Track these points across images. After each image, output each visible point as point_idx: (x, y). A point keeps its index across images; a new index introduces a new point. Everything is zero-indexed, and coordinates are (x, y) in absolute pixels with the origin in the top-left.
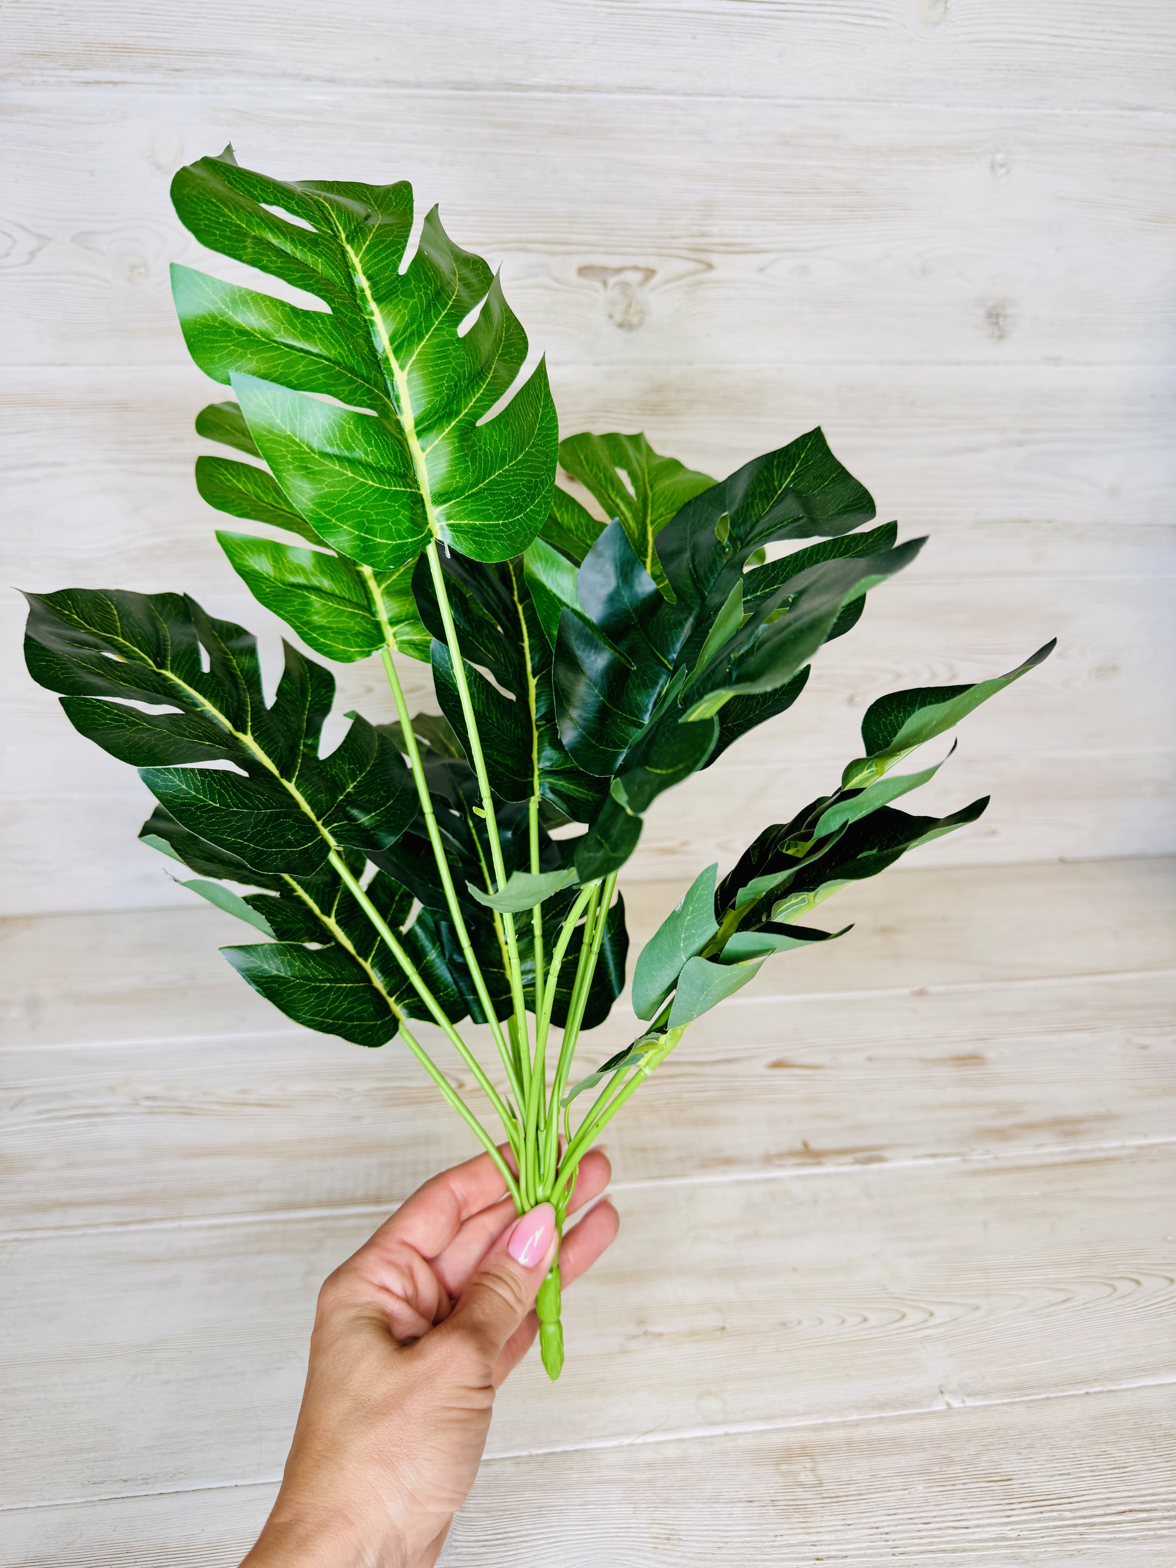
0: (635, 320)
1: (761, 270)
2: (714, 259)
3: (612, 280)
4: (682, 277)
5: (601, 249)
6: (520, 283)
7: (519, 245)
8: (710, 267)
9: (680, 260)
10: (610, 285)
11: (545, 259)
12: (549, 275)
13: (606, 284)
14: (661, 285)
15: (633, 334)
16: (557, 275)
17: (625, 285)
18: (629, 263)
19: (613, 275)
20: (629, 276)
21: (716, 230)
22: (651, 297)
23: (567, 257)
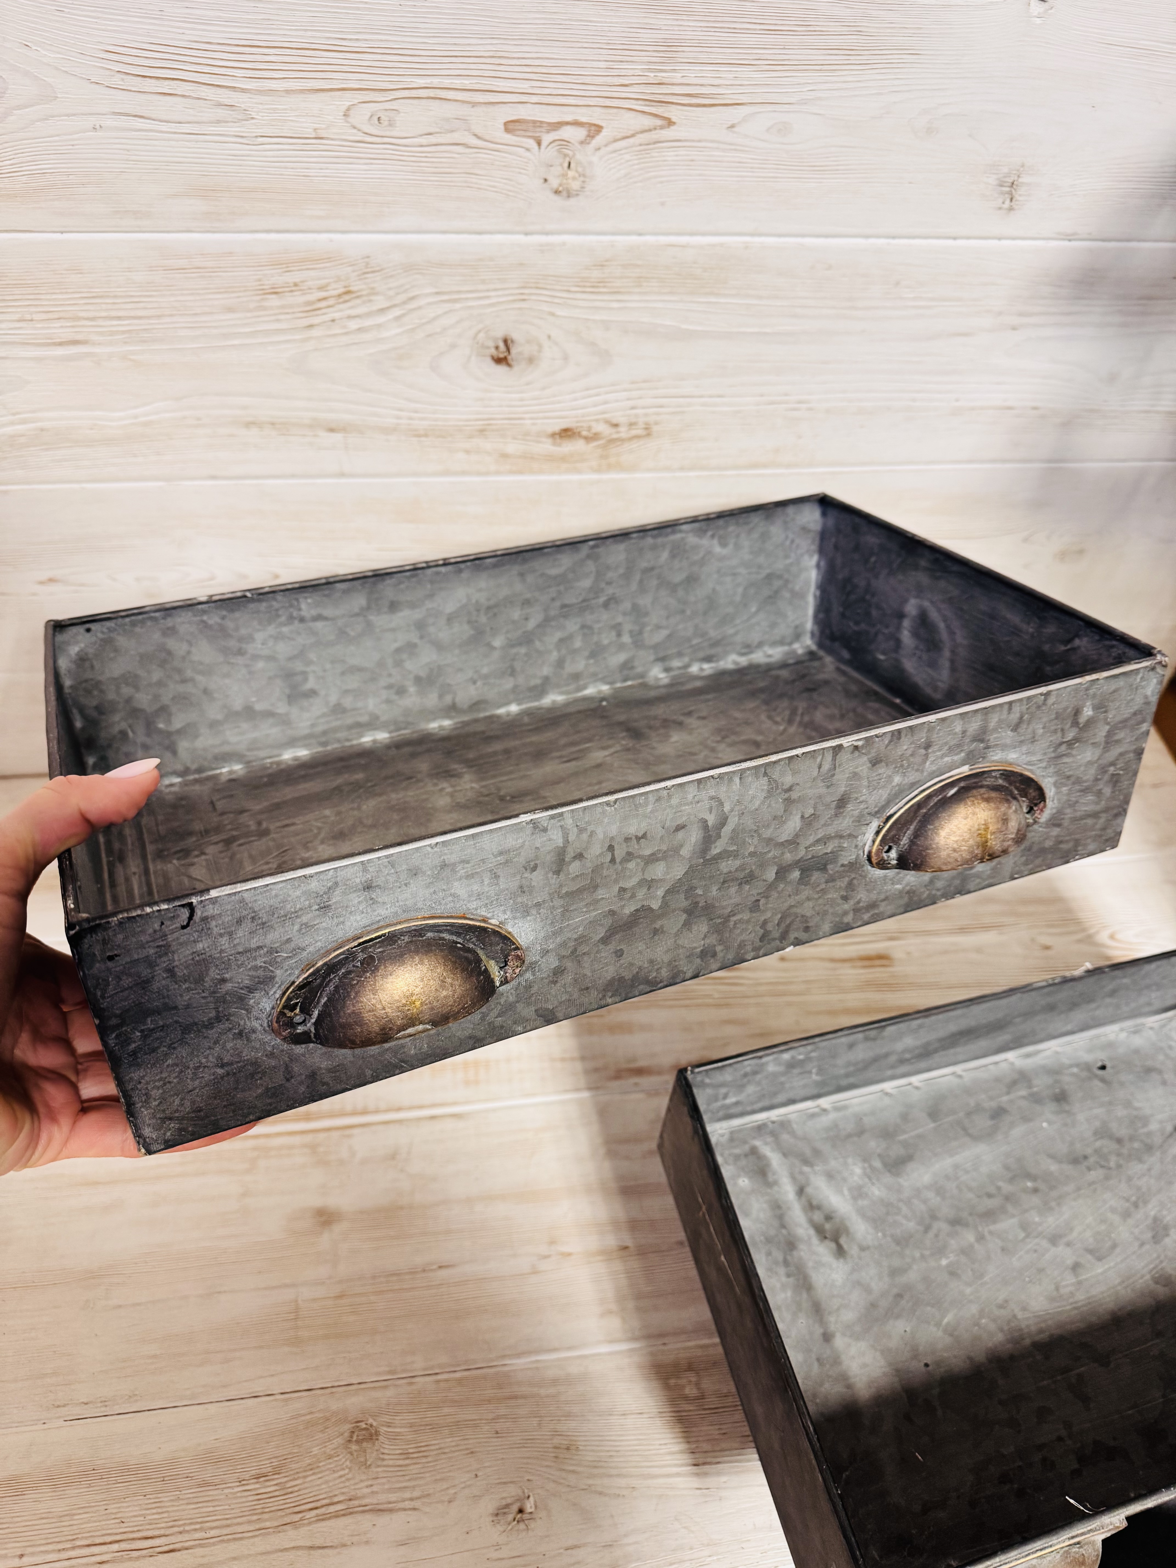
0: (575, 185)
1: (733, 126)
2: (672, 113)
3: (547, 138)
4: (633, 136)
5: (534, 99)
6: (433, 139)
7: (431, 93)
8: (670, 123)
9: (633, 114)
10: (544, 144)
11: (464, 110)
12: (469, 130)
13: (539, 144)
14: (606, 145)
15: (573, 201)
16: (479, 131)
17: (564, 143)
18: (569, 118)
19: (548, 132)
20: (567, 133)
21: (677, 77)
22: (595, 159)
23: (491, 108)
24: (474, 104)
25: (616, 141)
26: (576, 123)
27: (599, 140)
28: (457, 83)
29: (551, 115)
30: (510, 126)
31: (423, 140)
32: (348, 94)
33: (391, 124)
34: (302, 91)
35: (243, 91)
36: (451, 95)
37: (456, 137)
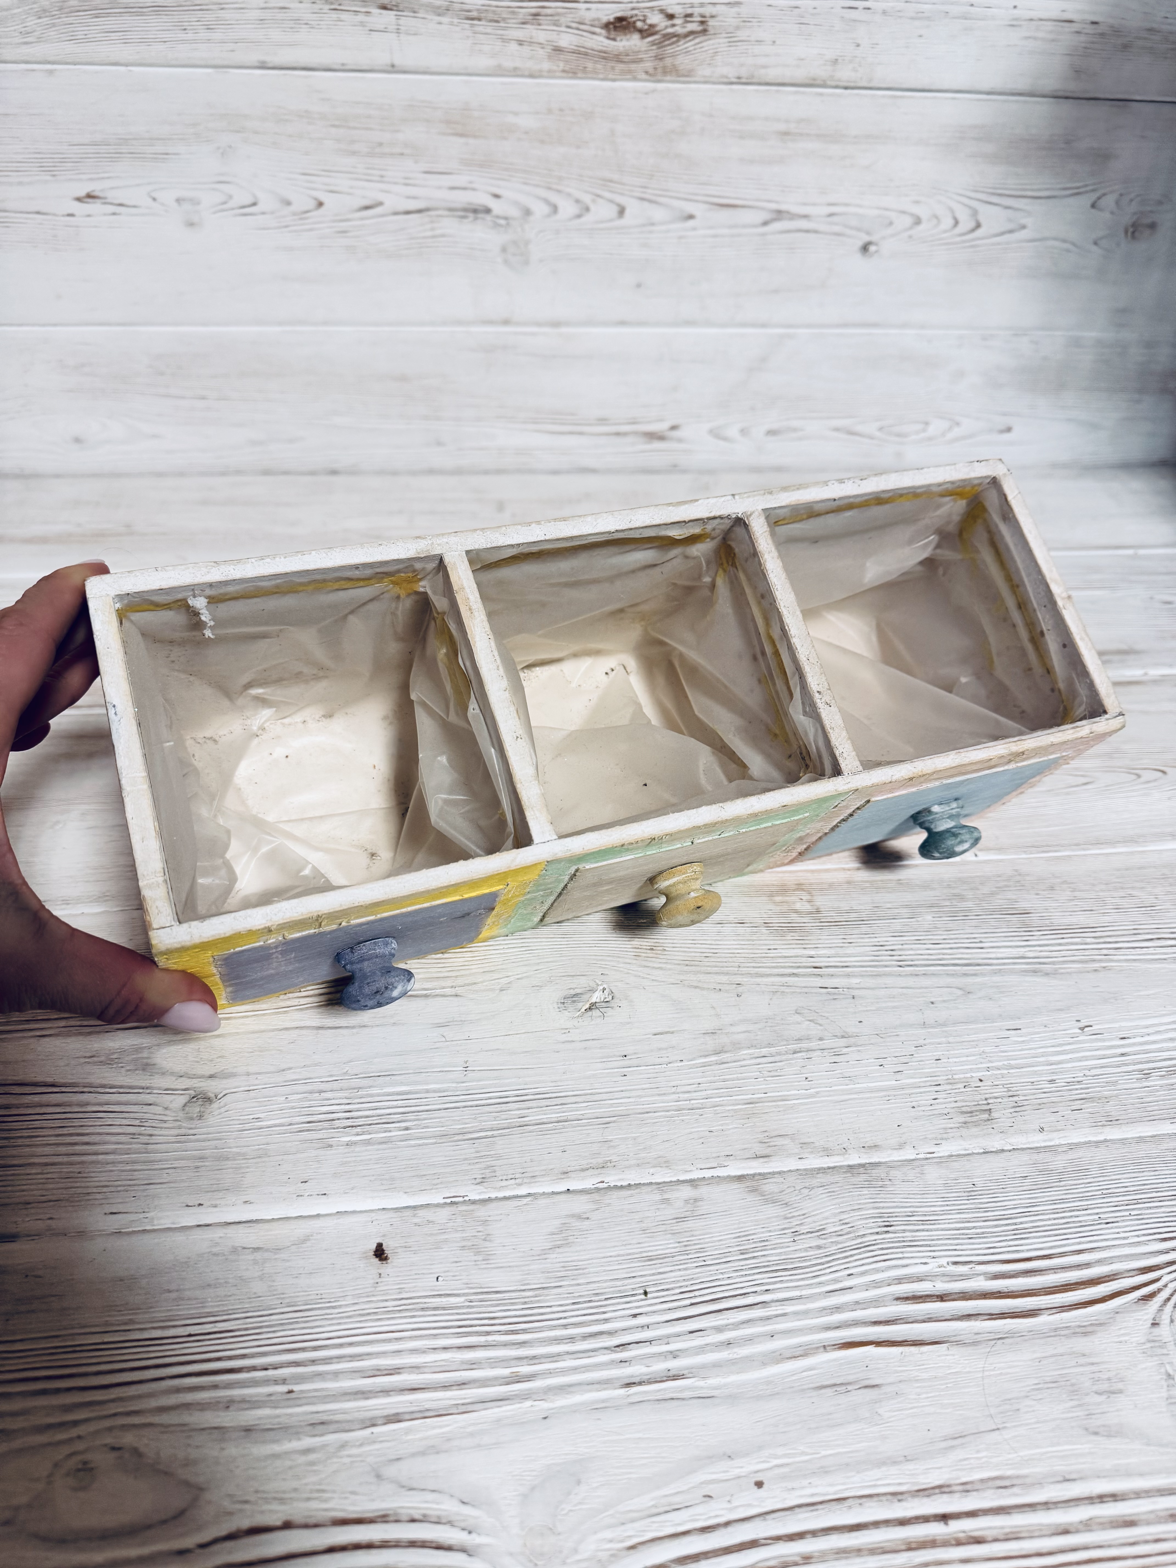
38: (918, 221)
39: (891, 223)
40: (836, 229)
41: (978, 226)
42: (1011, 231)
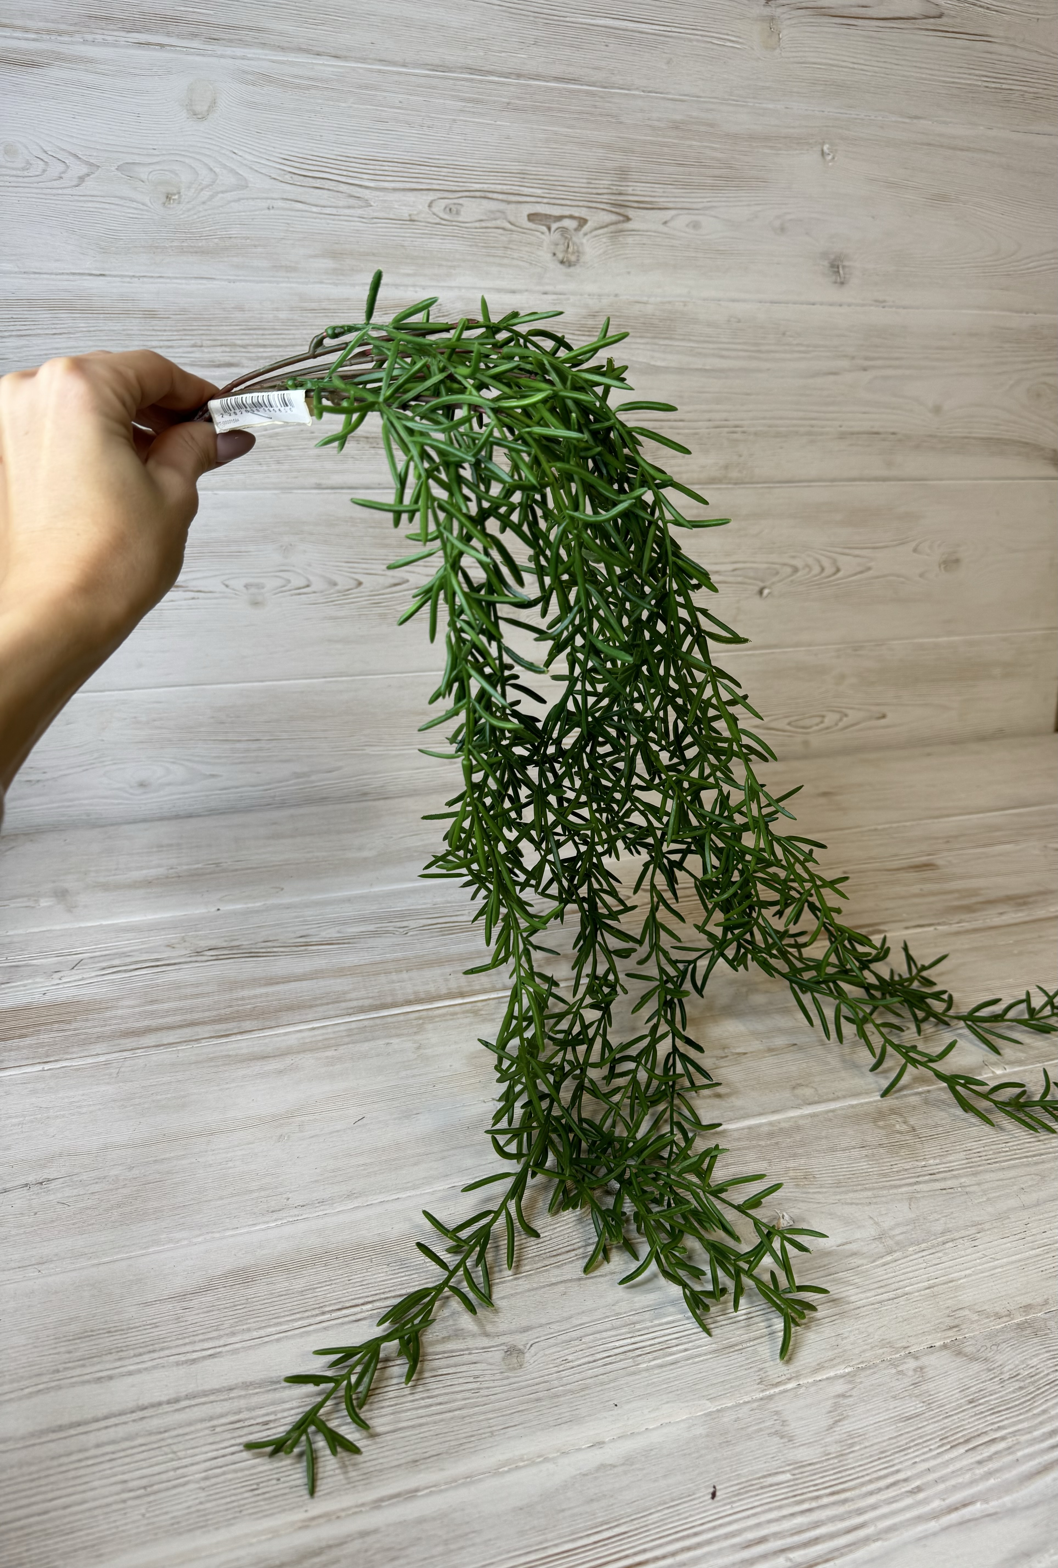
0: (573, 258)
1: (665, 223)
2: (631, 213)
3: (554, 226)
4: (606, 226)
5: (545, 200)
6: (484, 224)
7: (482, 194)
8: (628, 219)
9: (605, 213)
10: (553, 229)
11: (502, 206)
12: (506, 219)
13: (549, 229)
14: (591, 232)
15: (572, 269)
16: (512, 219)
17: (564, 230)
18: (567, 213)
19: (555, 222)
20: (566, 223)
21: (630, 190)
22: (584, 241)
23: (519, 206)
24: (509, 202)
25: (596, 229)
26: (571, 217)
27: (586, 228)
28: (499, 188)
29: (556, 211)
30: (532, 217)
31: (477, 225)
32: (431, 193)
33: (458, 213)
34: (404, 190)
35: (367, 187)
36: (495, 196)
37: (499, 223)
38: (796, 570)
39: (777, 573)
40: (740, 579)
41: (838, 570)
42: (861, 572)
